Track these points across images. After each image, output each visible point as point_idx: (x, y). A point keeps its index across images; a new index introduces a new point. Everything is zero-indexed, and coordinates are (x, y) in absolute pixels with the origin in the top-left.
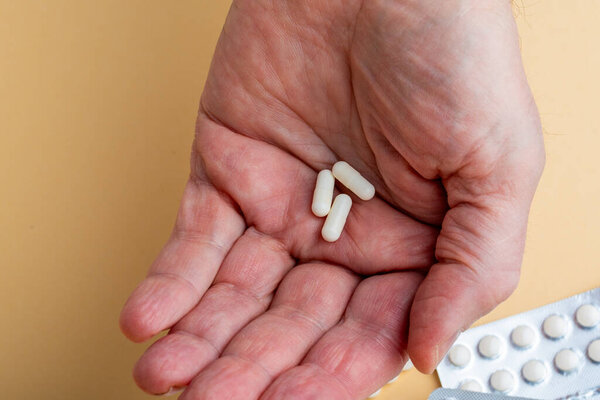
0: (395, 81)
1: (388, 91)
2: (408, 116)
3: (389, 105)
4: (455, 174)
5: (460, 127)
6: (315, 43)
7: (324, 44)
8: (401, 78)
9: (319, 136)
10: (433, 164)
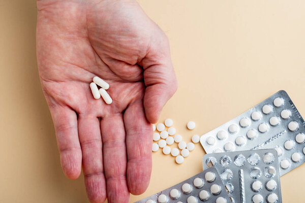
0: (111, 38)
1: (109, 42)
2: (121, 46)
3: (112, 46)
4: (145, 58)
5: (141, 43)
6: (74, 39)
7: (78, 38)
8: (113, 36)
9: (86, 70)
10: (136, 58)
